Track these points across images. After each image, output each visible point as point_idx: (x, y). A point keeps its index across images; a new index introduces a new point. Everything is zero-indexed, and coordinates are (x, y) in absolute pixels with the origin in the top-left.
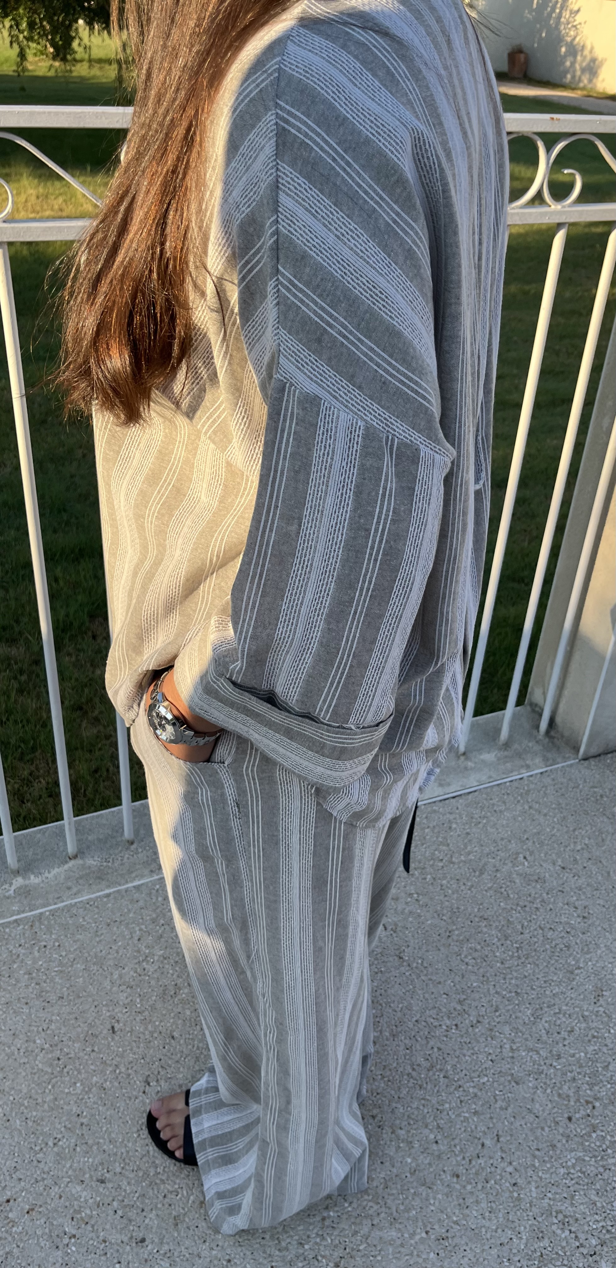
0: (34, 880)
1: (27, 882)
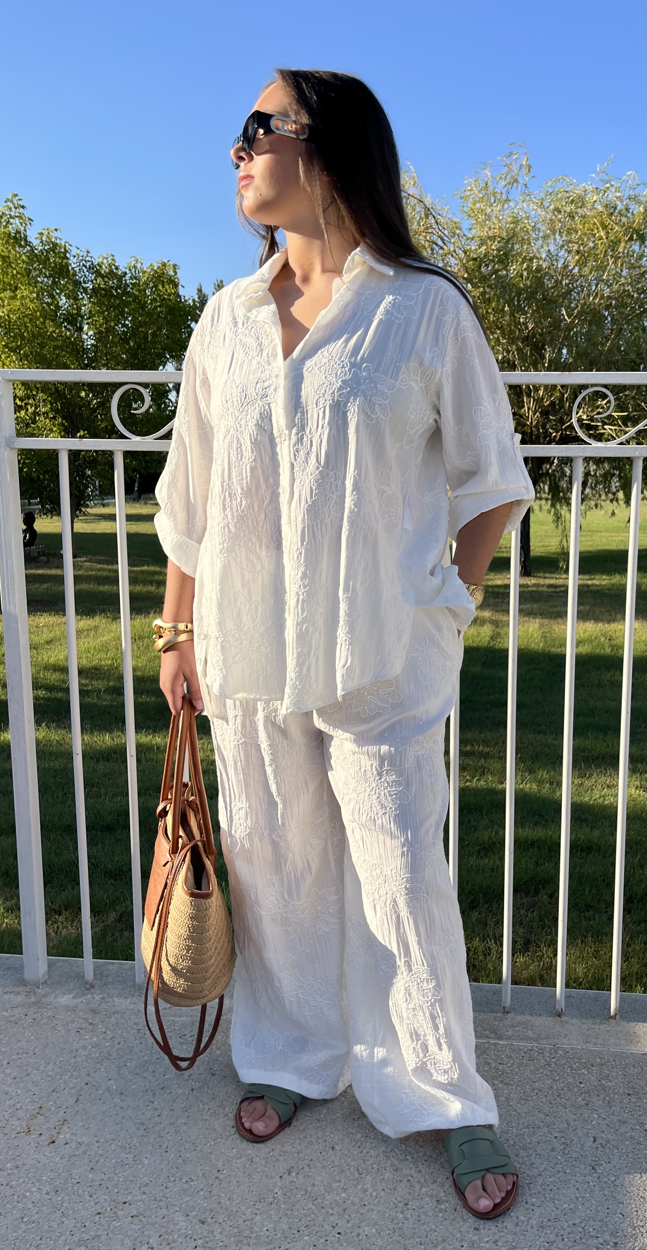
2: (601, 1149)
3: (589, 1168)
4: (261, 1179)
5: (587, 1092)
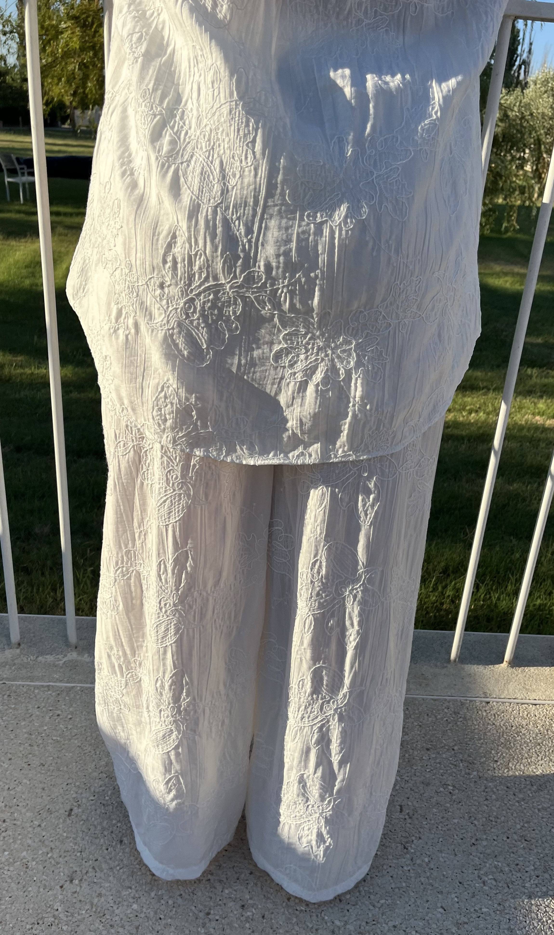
0: (86, 658)
2: (409, 821)
4: (39, 892)
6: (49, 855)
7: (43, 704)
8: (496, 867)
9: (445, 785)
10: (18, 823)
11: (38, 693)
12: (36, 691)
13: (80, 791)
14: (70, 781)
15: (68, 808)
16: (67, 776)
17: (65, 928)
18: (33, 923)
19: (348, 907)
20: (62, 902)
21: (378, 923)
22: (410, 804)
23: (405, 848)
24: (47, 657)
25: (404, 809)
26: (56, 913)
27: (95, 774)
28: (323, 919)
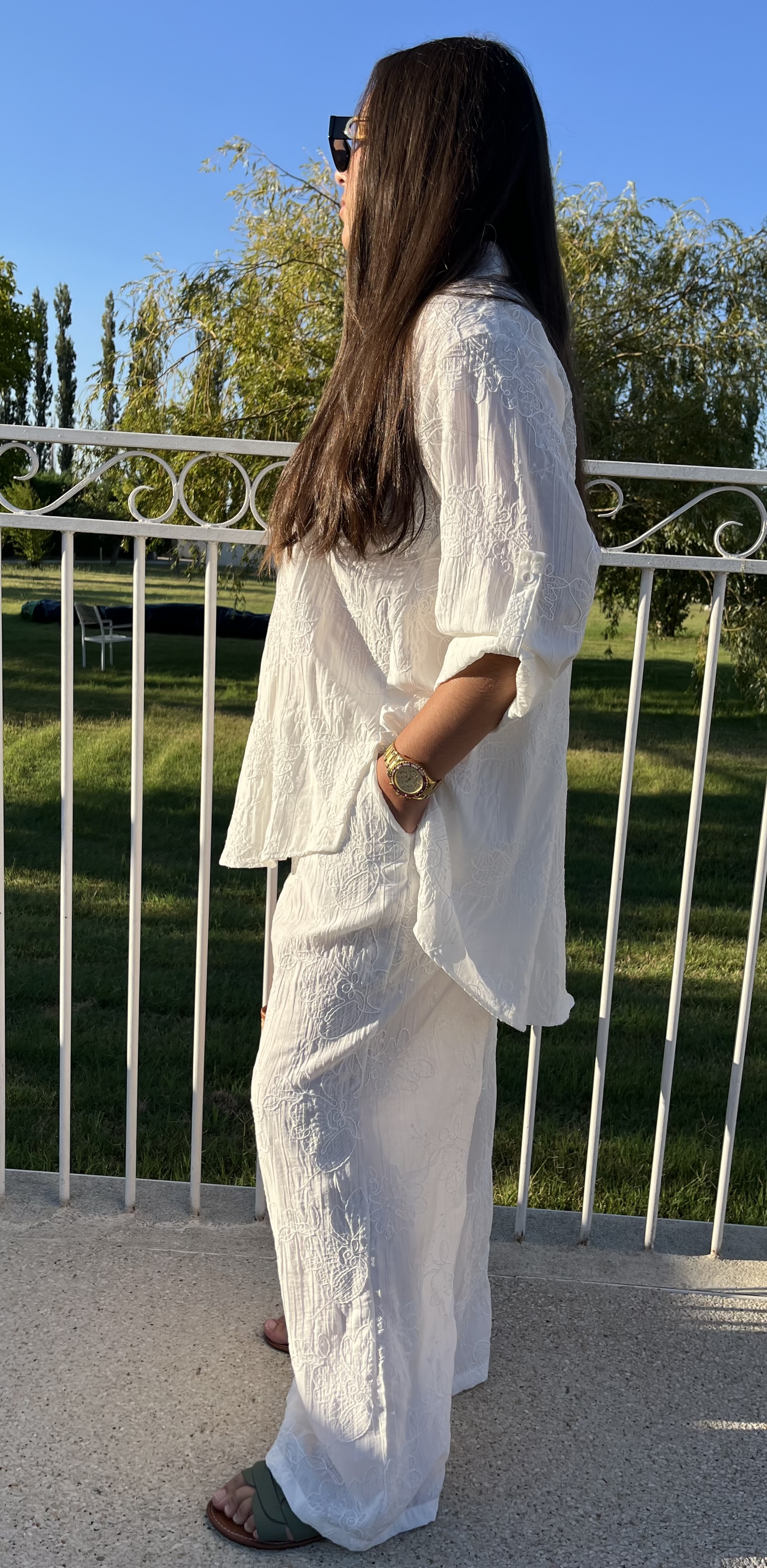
0: (210, 1226)
1: (203, 1226)
2: (575, 1401)
3: (562, 1424)
4: (168, 1439)
5: (557, 1333)
6: (178, 1407)
7: (164, 1269)
8: (669, 1449)
9: (622, 1372)
10: (144, 1377)
11: (158, 1258)
12: (156, 1256)
13: (208, 1352)
14: (197, 1342)
15: (197, 1367)
16: (193, 1337)
17: (196, 1471)
18: (163, 1466)
19: (499, 1472)
20: (192, 1449)
21: (531, 1487)
22: (578, 1385)
23: (568, 1425)
24: (166, 1223)
25: (570, 1390)
26: (187, 1458)
27: (224, 1338)
28: (471, 1481)
